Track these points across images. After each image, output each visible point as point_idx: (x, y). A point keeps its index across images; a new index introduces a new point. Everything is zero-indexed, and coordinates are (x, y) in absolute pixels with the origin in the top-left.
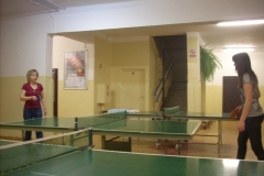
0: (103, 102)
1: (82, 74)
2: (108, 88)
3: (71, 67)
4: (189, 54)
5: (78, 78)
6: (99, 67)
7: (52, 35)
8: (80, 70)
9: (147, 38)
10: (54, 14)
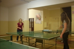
0: (46, 27)
1: (40, 19)
2: (47, 23)
3: (37, 18)
4: (72, 13)
5: (39, 21)
6: (45, 17)
7: (28, 9)
8: (39, 18)
9: (59, 8)
10: (29, 3)
